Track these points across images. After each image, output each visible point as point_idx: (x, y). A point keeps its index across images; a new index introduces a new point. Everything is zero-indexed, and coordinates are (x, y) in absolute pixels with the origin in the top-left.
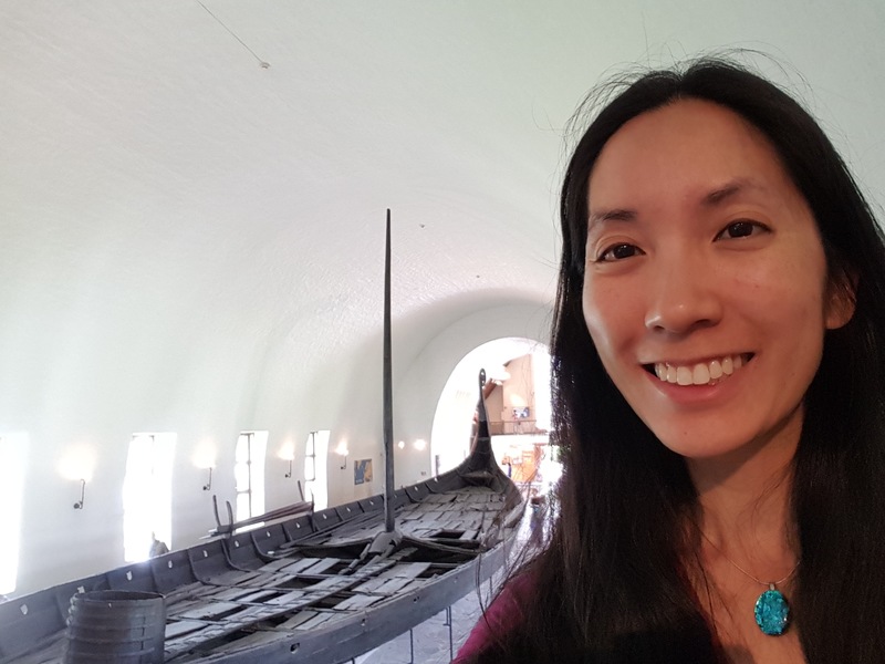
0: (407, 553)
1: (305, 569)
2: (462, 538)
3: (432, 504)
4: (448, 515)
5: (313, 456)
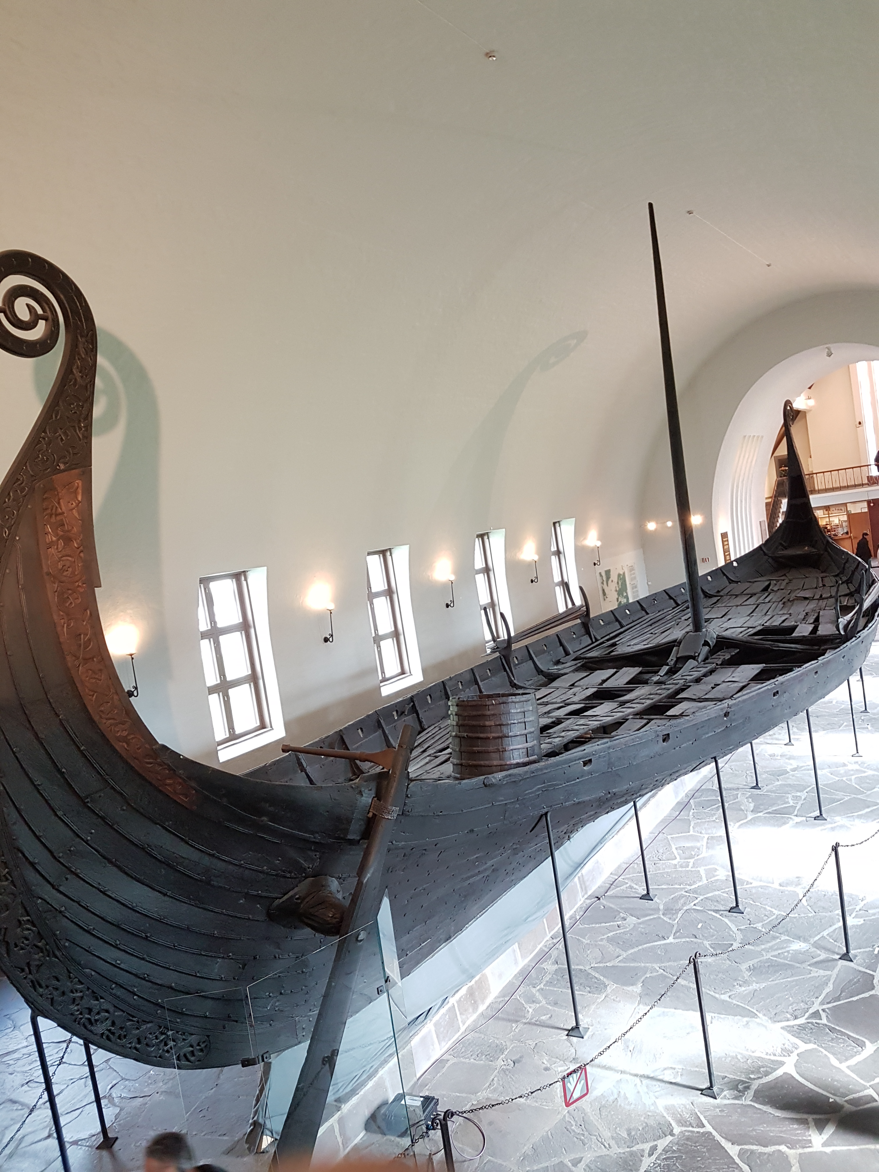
0: (727, 655)
1: (604, 681)
2: (797, 634)
3: (737, 596)
4: (764, 607)
5: (558, 553)
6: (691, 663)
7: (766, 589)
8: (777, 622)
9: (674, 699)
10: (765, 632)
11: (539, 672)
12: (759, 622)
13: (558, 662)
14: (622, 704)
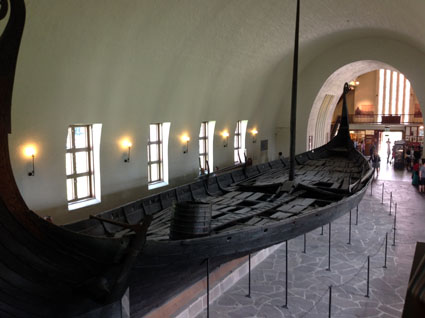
0: (301, 193)
1: (247, 197)
2: (332, 187)
3: (311, 166)
4: (321, 173)
5: (238, 135)
6: (285, 194)
7: (323, 165)
8: (325, 180)
9: (274, 210)
10: (320, 184)
11: (220, 189)
12: (317, 179)
13: (229, 186)
14: (253, 209)
